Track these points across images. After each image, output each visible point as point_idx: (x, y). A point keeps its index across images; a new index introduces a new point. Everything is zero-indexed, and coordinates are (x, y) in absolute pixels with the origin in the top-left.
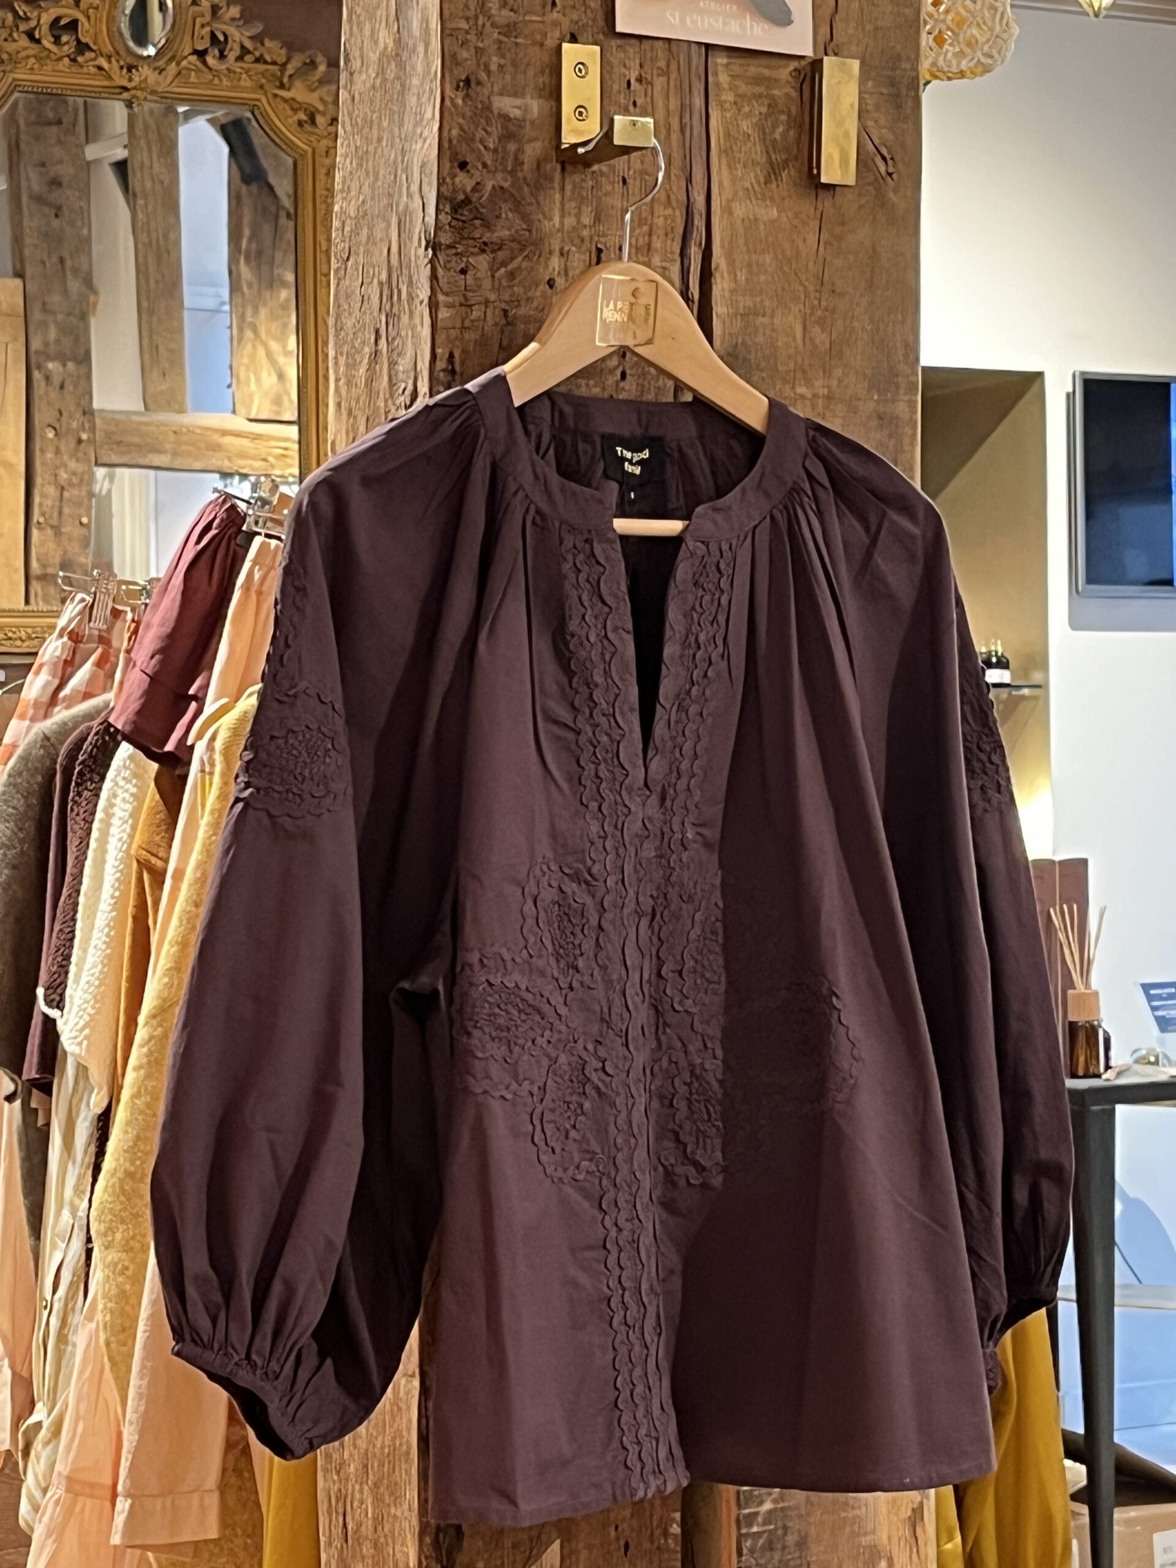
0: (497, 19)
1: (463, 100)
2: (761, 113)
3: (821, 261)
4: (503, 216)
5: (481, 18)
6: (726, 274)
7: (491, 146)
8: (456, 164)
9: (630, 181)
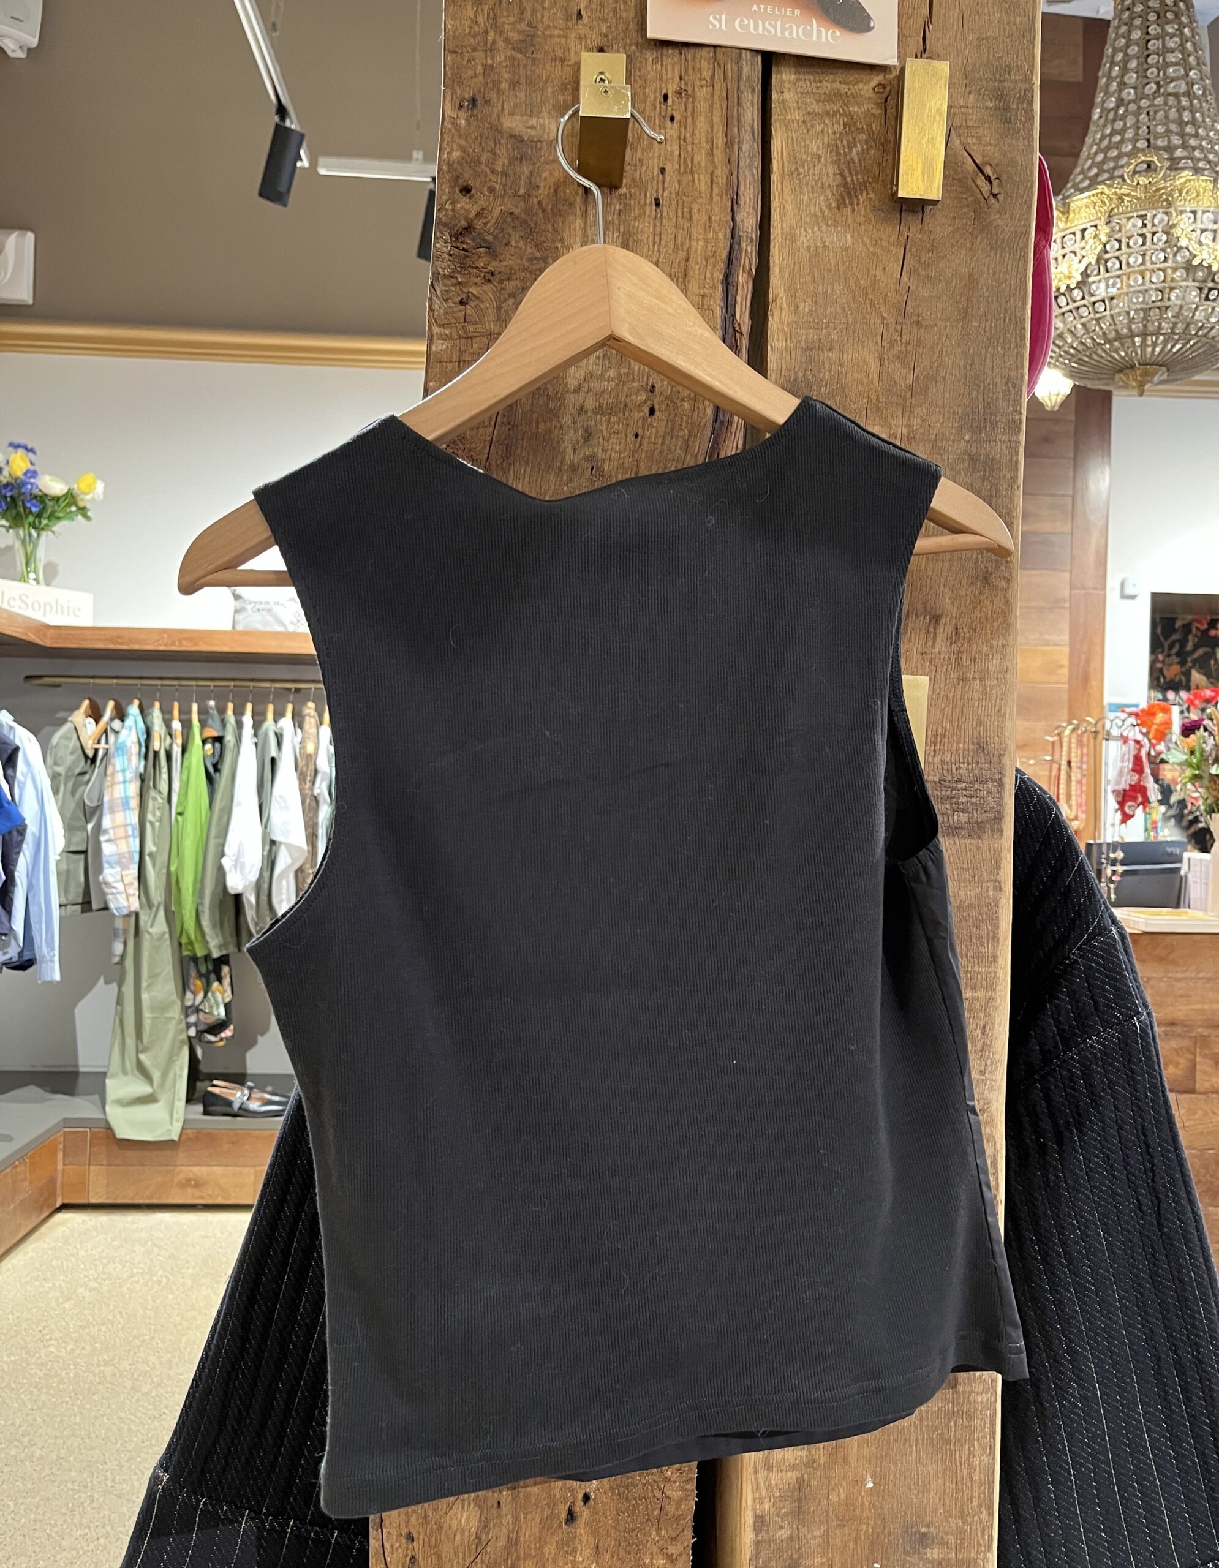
0: (510, 34)
1: (467, 120)
2: (835, 133)
3: (904, 291)
4: (513, 243)
5: (491, 34)
6: (784, 303)
7: (500, 169)
8: (457, 190)
9: (664, 202)
